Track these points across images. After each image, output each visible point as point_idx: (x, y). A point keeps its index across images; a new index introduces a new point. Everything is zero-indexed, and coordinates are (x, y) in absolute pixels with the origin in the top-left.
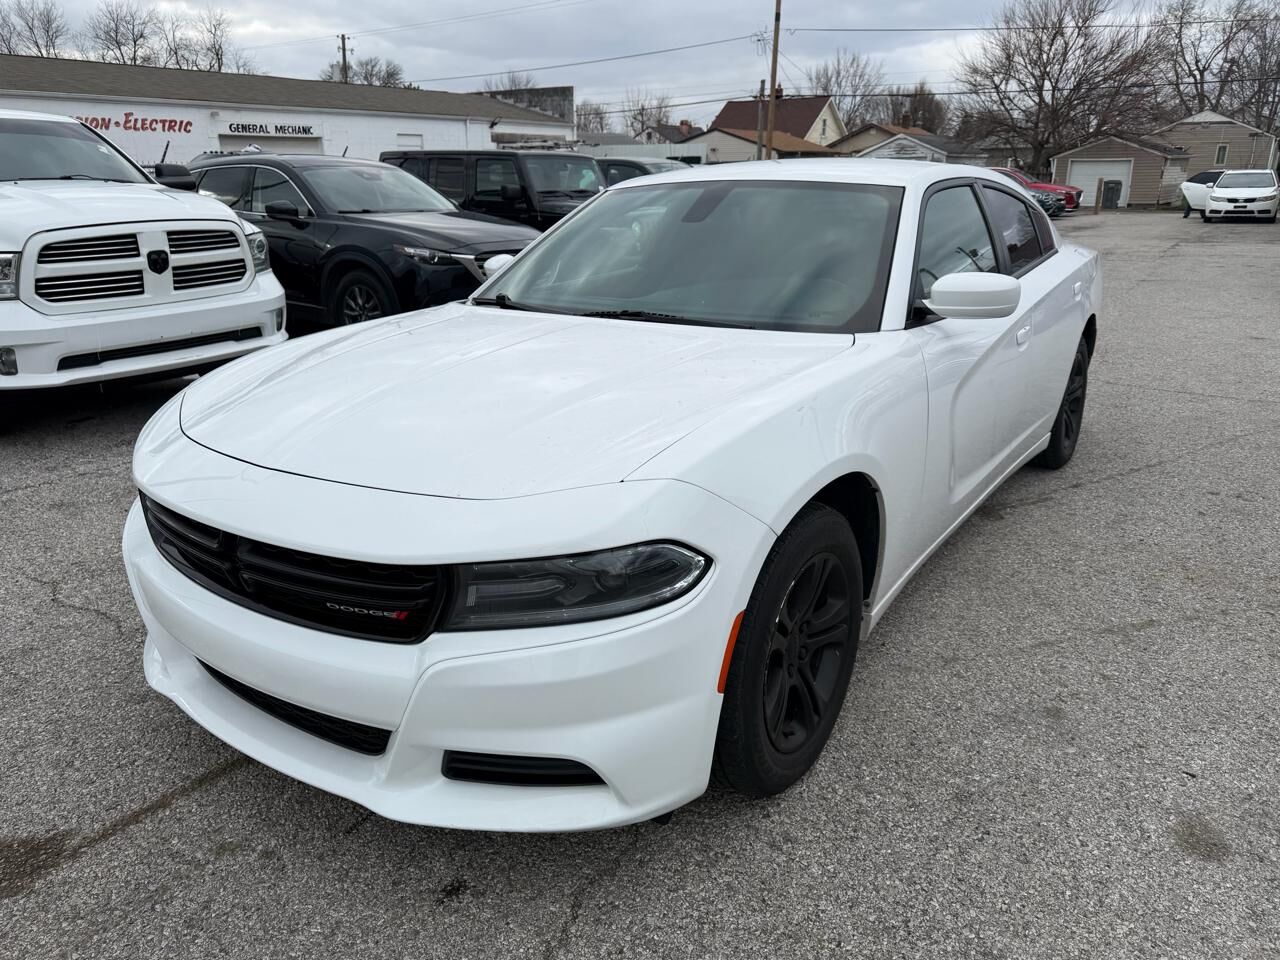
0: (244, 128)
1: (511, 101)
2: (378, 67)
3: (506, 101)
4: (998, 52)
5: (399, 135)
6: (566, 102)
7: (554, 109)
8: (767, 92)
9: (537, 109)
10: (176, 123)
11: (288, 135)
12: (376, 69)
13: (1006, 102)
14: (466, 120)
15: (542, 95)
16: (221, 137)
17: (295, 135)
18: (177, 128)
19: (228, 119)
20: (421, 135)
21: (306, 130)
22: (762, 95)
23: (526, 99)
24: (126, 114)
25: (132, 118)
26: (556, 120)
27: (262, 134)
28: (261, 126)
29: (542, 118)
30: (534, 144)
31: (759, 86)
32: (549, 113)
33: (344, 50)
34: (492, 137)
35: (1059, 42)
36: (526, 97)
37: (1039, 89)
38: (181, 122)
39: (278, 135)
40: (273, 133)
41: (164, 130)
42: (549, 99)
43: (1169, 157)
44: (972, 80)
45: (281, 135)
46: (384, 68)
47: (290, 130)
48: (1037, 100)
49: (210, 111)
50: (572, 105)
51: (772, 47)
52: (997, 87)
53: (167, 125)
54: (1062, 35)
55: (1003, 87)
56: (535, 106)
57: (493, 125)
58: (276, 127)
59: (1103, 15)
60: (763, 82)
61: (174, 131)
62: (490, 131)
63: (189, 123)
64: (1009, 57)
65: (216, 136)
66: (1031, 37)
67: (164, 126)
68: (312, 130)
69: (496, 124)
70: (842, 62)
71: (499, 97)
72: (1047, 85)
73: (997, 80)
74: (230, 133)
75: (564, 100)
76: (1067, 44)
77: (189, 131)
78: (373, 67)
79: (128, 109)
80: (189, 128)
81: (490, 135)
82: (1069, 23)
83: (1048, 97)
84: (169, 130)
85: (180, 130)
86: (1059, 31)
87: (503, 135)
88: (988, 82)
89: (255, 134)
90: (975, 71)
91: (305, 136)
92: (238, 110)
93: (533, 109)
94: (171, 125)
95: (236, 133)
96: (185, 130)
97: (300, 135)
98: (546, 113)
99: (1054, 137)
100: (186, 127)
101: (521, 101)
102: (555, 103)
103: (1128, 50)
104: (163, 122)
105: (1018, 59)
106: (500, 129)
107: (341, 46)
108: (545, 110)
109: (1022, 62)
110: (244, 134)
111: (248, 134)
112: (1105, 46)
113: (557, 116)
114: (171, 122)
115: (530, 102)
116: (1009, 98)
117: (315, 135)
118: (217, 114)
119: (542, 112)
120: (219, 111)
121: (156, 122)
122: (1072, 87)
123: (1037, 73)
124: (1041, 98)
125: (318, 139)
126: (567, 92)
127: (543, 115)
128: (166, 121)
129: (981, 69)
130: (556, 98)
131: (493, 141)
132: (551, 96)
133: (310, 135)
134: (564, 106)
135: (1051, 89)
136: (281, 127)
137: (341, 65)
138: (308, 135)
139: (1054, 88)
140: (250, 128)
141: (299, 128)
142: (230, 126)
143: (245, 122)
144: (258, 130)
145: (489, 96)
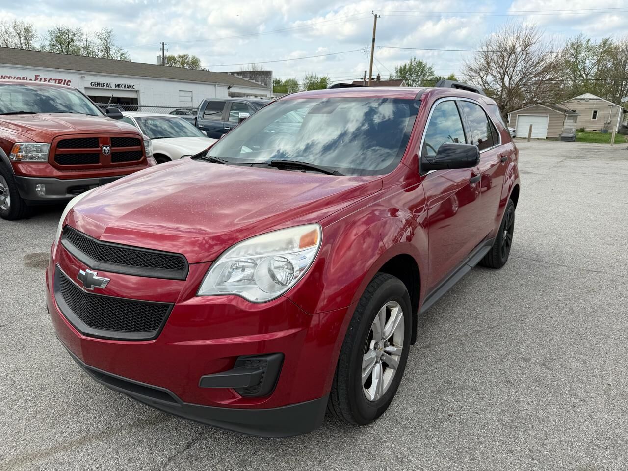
0: (98, 84)
1: (241, 77)
3: (239, 77)
4: (483, 61)
5: (180, 91)
6: (268, 78)
7: (262, 82)
8: (368, 77)
10: (62, 80)
11: (122, 89)
12: (187, 60)
14: (215, 85)
15: (257, 74)
16: (86, 88)
17: (125, 89)
18: (63, 83)
19: (90, 79)
20: (192, 92)
21: (131, 87)
22: (365, 78)
23: (249, 76)
24: (35, 76)
25: (39, 78)
26: (263, 87)
27: (108, 88)
28: (107, 84)
29: (255, 85)
31: (364, 72)
32: (260, 83)
34: (229, 94)
35: (513, 57)
36: (248, 75)
37: (503, 80)
38: (65, 81)
39: (116, 88)
40: (113, 87)
42: (260, 76)
43: (567, 115)
44: (470, 74)
45: (118, 89)
46: (191, 59)
47: (123, 86)
48: (502, 85)
49: (81, 76)
50: (271, 80)
51: (371, 55)
52: (482, 78)
53: (57, 81)
54: (514, 53)
55: (484, 78)
56: (253, 80)
57: (229, 88)
58: (115, 85)
59: (534, 45)
60: (366, 72)
62: (228, 90)
63: (69, 81)
64: (488, 63)
65: (83, 88)
66: (499, 53)
68: (134, 87)
69: (231, 87)
71: (236, 75)
72: (507, 79)
73: (482, 74)
74: (91, 87)
76: (516, 58)
77: (69, 85)
78: (185, 59)
79: (37, 73)
80: (69, 83)
82: (518, 49)
83: (507, 84)
86: (513, 51)
87: (234, 93)
88: (477, 75)
89: (104, 88)
90: (472, 69)
91: (130, 89)
92: (95, 75)
93: (252, 81)
94: (60, 81)
95: (94, 87)
96: (67, 84)
97: (128, 89)
99: (510, 103)
101: (246, 77)
102: (263, 78)
103: (547, 62)
104: (55, 80)
105: (492, 64)
106: (232, 90)
108: (258, 82)
109: (494, 66)
110: (98, 87)
111: (100, 88)
112: (535, 59)
113: (263, 85)
114: (59, 80)
115: (251, 78)
116: (488, 83)
117: (136, 89)
118: (84, 77)
119: (256, 83)
120: (85, 76)
121: (52, 80)
122: (519, 79)
123: (502, 72)
124: (504, 84)
125: (137, 91)
126: (269, 74)
127: (257, 84)
128: (57, 80)
129: (474, 68)
130: (263, 76)
131: (229, 96)
132: (261, 75)
133: (133, 89)
134: (267, 80)
135: (509, 80)
136: (118, 85)
137: (162, 57)
138: (131, 90)
139: (510, 79)
140: (101, 85)
141: (128, 85)
142: (91, 83)
143: (99, 82)
144: (106, 86)
145: (231, 74)
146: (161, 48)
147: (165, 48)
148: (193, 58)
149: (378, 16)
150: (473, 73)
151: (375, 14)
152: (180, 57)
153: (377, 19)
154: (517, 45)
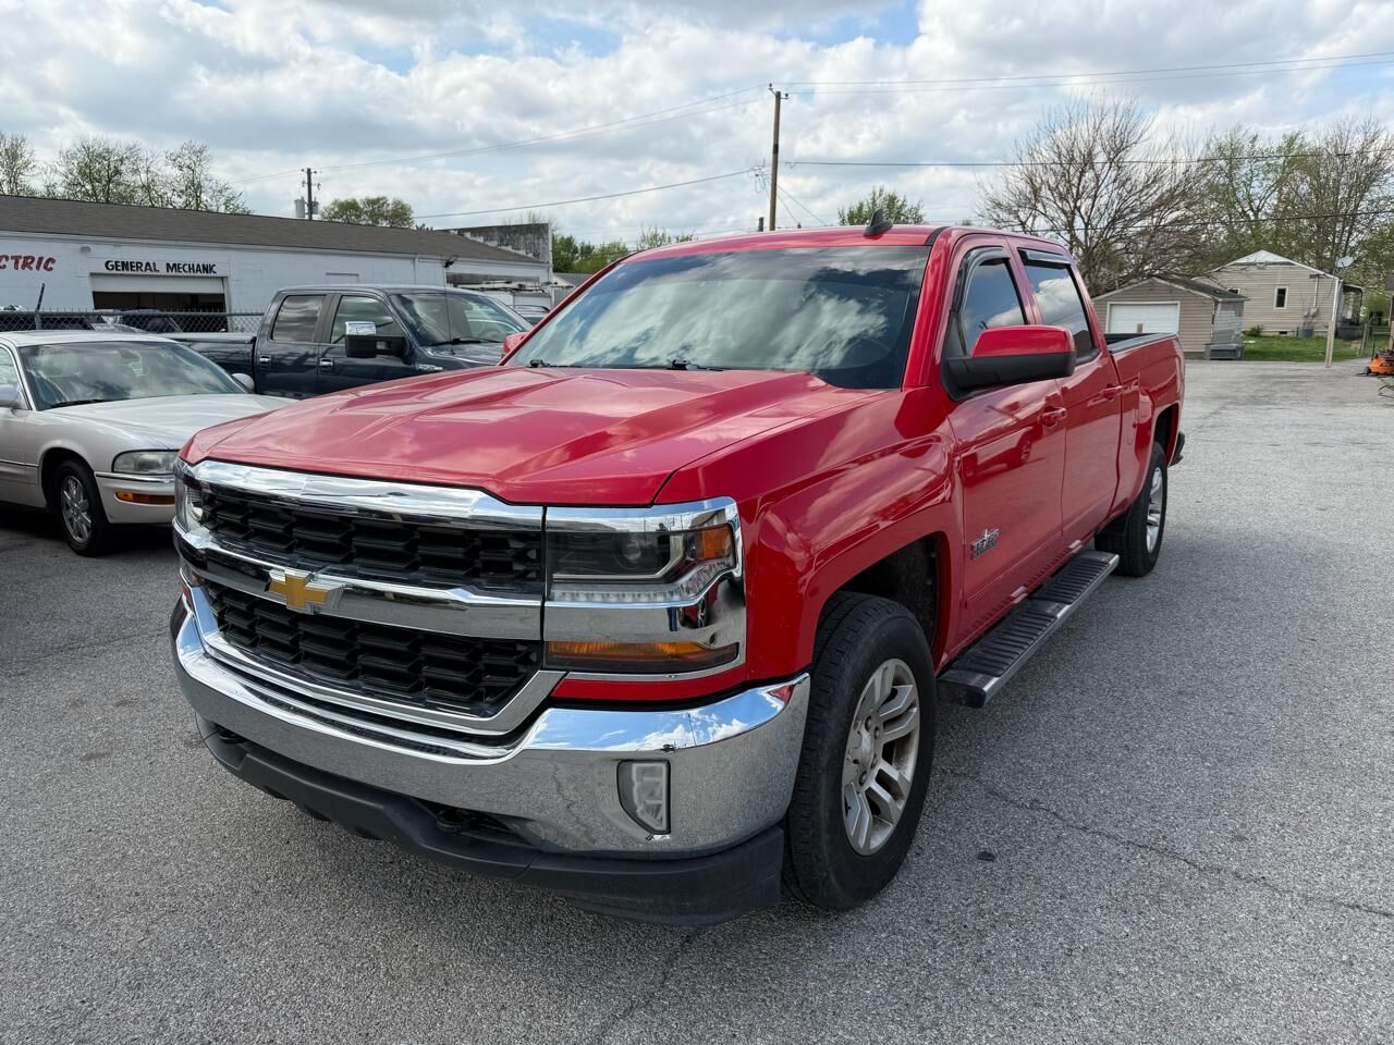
0: (125, 265)
1: (480, 239)
3: (474, 239)
4: (1022, 185)
5: (328, 274)
6: (541, 240)
7: (528, 248)
9: (509, 248)
10: (33, 259)
11: (184, 274)
14: (414, 259)
15: (515, 232)
16: (93, 274)
17: (192, 274)
18: (34, 265)
19: (107, 252)
20: (357, 275)
21: (208, 269)
22: (761, 232)
23: (496, 238)
26: (530, 260)
27: (148, 272)
28: (148, 264)
29: (511, 258)
30: (496, 286)
31: (757, 224)
32: (522, 252)
33: (310, 184)
34: (448, 277)
35: (1089, 175)
36: (497, 235)
37: (1070, 226)
38: (41, 259)
39: (170, 273)
40: (163, 271)
41: (16, 268)
42: (522, 237)
43: (1220, 300)
44: (995, 217)
45: (174, 273)
47: (186, 268)
48: (1068, 239)
49: (79, 246)
50: (547, 241)
51: (770, 183)
52: (1023, 224)
53: (21, 261)
54: (1092, 167)
55: (1029, 223)
56: (507, 245)
57: (448, 264)
58: (168, 265)
59: (1134, 148)
60: (761, 220)
61: (31, 268)
62: (445, 270)
63: (51, 260)
64: (1036, 191)
65: (88, 274)
66: (1058, 168)
67: (17, 263)
68: (214, 269)
69: (451, 263)
71: (468, 235)
72: (1079, 223)
73: (1022, 216)
74: (108, 272)
75: (538, 239)
76: (1097, 177)
77: (51, 269)
80: (50, 265)
81: (445, 275)
82: (1101, 158)
83: (1080, 235)
84: (23, 268)
85: (38, 268)
86: (1088, 161)
87: (461, 276)
88: (1012, 217)
89: (140, 272)
90: (999, 205)
91: (205, 274)
92: (117, 245)
93: (503, 248)
94: (27, 262)
95: (114, 272)
96: (45, 268)
97: (199, 274)
98: (517, 252)
100: (47, 264)
101: (492, 240)
102: (528, 242)
103: (1165, 183)
104: (16, 259)
105: (1045, 192)
106: (455, 269)
108: (518, 249)
109: (1051, 198)
110: (125, 272)
111: (130, 272)
112: (1140, 175)
113: (530, 255)
114: (26, 258)
115: (502, 240)
117: (219, 274)
118: (88, 249)
119: (514, 251)
120: (91, 246)
121: (7, 258)
122: (1106, 223)
123: (1067, 209)
124: (1073, 237)
125: (222, 278)
126: (541, 230)
127: (516, 254)
128: (20, 257)
129: (1004, 203)
130: (530, 236)
131: (447, 282)
132: (524, 234)
133: (212, 274)
134: (539, 244)
135: (1083, 226)
136: (174, 265)
137: (306, 201)
138: (209, 275)
139: (1086, 225)
140: (132, 267)
141: (198, 266)
142: (107, 263)
143: (127, 259)
144: (143, 268)
145: (456, 232)
146: (304, 182)
147: (313, 182)
148: (397, 203)
149: (783, 96)
150: (1004, 215)
151: (775, 91)
153: (782, 101)
154: (1098, 149)
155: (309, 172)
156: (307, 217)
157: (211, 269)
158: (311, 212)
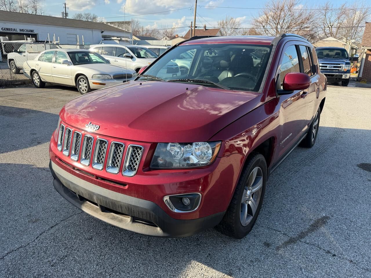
0: (7, 29)
2: (90, 15)
3: (111, 25)
7: (126, 28)
11: (24, 33)
12: (90, 16)
13: (266, 31)
14: (92, 30)
15: (122, 23)
19: (1, 26)
20: (76, 35)
23: (117, 25)
26: (126, 32)
27: (14, 32)
28: (14, 29)
29: (120, 31)
31: (191, 23)
32: (124, 29)
33: (65, 8)
34: (102, 36)
35: (282, 13)
36: (117, 24)
37: (277, 28)
40: (19, 32)
42: (124, 25)
44: (256, 24)
45: (22, 32)
46: (92, 16)
47: (26, 31)
48: (276, 31)
51: (195, 11)
54: (284, 11)
55: (265, 27)
56: (120, 27)
57: (102, 32)
58: (20, 29)
59: (296, 5)
60: (192, 22)
62: (101, 34)
64: (267, 17)
66: (274, 11)
69: (103, 32)
70: (228, 19)
71: (109, 24)
72: (279, 27)
73: (263, 24)
74: (2, 31)
75: (129, 25)
76: (285, 14)
78: (89, 15)
81: (101, 35)
82: (286, 8)
83: (279, 30)
87: (106, 36)
88: (261, 25)
89: (12, 32)
90: (257, 21)
91: (31, 33)
92: (5, 23)
95: (4, 31)
97: (29, 32)
98: (123, 29)
103: (303, 17)
105: (270, 17)
106: (104, 34)
107: (64, 6)
108: (123, 28)
109: (272, 20)
110: (7, 31)
112: (296, 15)
113: (126, 30)
115: (118, 26)
116: (268, 30)
117: (35, 33)
119: (122, 29)
122: (286, 27)
123: (276, 23)
126: (129, 23)
130: (126, 25)
131: (102, 37)
133: (33, 33)
134: (129, 27)
135: (280, 28)
136: (22, 30)
137: (65, 12)
139: (281, 27)
140: (9, 30)
141: (29, 30)
142: (2, 28)
143: (8, 27)
144: (13, 30)
145: (106, 23)
146: (64, 7)
147: (66, 7)
150: (258, 24)
152: (85, 14)
154: (285, 5)
155: (65, 4)
156: (65, 17)
157: (33, 31)
158: (66, 16)
